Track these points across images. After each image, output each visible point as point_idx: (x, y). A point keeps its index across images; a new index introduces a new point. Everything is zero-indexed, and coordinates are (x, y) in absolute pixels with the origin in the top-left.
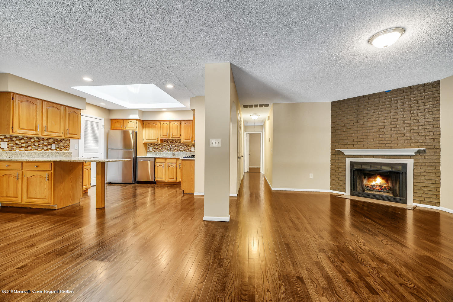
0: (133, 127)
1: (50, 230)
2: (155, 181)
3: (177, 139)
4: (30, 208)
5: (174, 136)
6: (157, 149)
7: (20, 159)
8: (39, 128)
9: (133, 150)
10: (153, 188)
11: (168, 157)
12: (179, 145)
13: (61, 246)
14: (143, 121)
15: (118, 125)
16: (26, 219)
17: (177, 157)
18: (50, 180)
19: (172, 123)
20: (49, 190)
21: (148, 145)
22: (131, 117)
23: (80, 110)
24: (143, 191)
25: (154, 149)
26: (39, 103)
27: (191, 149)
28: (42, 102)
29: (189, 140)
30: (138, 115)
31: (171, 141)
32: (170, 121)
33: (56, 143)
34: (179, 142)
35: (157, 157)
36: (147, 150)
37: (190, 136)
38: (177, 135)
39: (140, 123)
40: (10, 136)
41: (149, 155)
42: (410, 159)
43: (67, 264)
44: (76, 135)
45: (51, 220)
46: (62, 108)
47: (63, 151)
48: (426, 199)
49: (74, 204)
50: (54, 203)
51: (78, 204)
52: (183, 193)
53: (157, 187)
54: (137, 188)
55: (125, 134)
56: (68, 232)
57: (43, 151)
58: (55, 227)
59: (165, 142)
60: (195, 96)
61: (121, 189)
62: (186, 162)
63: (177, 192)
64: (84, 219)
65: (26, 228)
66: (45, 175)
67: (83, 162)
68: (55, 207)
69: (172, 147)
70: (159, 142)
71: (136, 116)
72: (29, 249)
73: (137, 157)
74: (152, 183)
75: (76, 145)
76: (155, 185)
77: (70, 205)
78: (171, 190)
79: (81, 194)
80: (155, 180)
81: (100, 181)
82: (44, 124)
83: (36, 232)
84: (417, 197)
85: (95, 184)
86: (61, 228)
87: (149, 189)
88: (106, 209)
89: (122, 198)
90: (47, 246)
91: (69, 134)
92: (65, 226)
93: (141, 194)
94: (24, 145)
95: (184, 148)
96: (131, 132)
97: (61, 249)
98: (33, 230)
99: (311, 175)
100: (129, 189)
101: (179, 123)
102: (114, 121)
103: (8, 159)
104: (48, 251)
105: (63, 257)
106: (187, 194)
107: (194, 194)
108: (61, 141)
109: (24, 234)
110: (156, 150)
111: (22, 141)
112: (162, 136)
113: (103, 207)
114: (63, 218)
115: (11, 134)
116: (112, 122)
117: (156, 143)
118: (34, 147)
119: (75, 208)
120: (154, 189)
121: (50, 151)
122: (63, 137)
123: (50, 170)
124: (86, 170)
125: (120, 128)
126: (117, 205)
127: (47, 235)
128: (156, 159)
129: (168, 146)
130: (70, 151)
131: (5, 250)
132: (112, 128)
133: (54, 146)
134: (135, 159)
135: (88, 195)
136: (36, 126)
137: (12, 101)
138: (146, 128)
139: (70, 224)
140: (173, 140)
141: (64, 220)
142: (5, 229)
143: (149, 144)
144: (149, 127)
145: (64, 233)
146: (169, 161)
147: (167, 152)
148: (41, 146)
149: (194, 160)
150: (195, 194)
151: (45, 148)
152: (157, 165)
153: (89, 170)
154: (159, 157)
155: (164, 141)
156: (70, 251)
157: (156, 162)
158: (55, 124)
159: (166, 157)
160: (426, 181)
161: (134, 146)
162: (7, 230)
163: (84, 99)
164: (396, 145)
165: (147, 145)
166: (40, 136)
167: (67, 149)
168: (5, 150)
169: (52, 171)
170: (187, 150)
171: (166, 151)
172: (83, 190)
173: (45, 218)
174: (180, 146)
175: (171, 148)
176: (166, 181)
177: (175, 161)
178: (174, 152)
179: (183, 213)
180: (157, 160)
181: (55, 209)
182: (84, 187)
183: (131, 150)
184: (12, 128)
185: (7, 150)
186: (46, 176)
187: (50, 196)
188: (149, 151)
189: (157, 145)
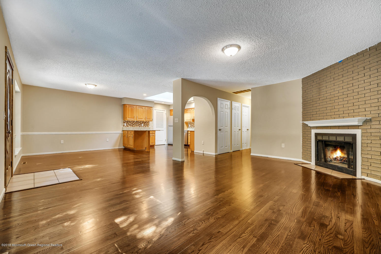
6: (192, 126)
20: (133, 142)
21: (188, 124)
23: (152, 107)
28: (136, 106)
33: (143, 123)
36: (188, 127)
41: (189, 129)
42: (359, 129)
44: (152, 119)
46: (144, 107)
47: (146, 127)
48: (373, 173)
49: (143, 149)
50: (134, 147)
52: (191, 151)
57: (138, 127)
68: (135, 149)
75: (152, 124)
77: (141, 149)
80: (188, 144)
82: (137, 116)
84: (364, 169)
91: (147, 119)
99: (283, 145)
102: (171, 111)
103: (126, 130)
108: (145, 122)
111: (131, 123)
112: (193, 118)
115: (127, 120)
118: (135, 125)
121: (141, 127)
123: (133, 134)
124: (153, 136)
132: (170, 115)
133: (142, 125)
136: (134, 117)
137: (126, 107)
148: (137, 125)
150: (195, 151)
152: (189, 135)
158: (141, 115)
160: (372, 153)
163: (153, 102)
164: (347, 115)
166: (136, 120)
167: (148, 126)
182: (152, 144)
184: (127, 118)
185: (126, 127)
186: (132, 137)
187: (133, 144)
189: (191, 123)
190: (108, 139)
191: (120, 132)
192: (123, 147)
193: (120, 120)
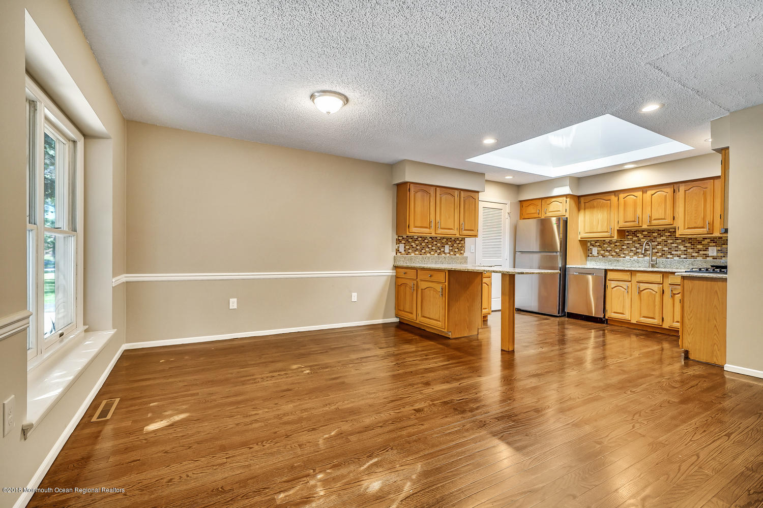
0: (559, 211)
1: (445, 368)
2: (606, 318)
3: (661, 228)
4: (424, 330)
5: (654, 222)
6: (609, 251)
7: (415, 265)
8: (433, 225)
9: (558, 253)
10: (602, 332)
11: (638, 269)
12: (670, 241)
13: (457, 397)
14: (579, 197)
15: (531, 210)
16: (420, 345)
17: (663, 270)
18: (444, 295)
19: (650, 193)
20: (443, 308)
21: (589, 244)
22: (557, 191)
23: (478, 192)
24: (581, 334)
25: (602, 252)
26: (432, 191)
27: (707, 249)
28: (436, 189)
29: (703, 228)
30: (568, 187)
31: (645, 233)
32: (644, 189)
33: (450, 243)
34: (669, 234)
35: (611, 268)
36: (587, 253)
37: (704, 219)
38: (664, 219)
39: (573, 203)
40: (407, 237)
41: (590, 265)
43: (467, 430)
44: (473, 230)
45: (445, 353)
46: (456, 192)
47: (458, 255)
49: (471, 336)
50: (448, 329)
51: (476, 337)
52: (687, 357)
53: (612, 331)
54: (566, 326)
55: (544, 225)
56: (466, 378)
57: (436, 255)
58: (450, 364)
59: (629, 237)
60: (728, 114)
61: (537, 323)
62: (697, 282)
63: (665, 352)
64: (484, 363)
65: (421, 356)
66: (439, 287)
67: (481, 273)
68: (449, 335)
69: (647, 247)
70: (616, 237)
71: (566, 190)
72: (424, 387)
73: (567, 266)
74: (600, 321)
75: (473, 247)
76: (605, 325)
77: (466, 335)
78: (648, 343)
79: (479, 321)
80: (605, 316)
81: (507, 305)
82: (438, 219)
83: (431, 366)
85: (500, 308)
86: (458, 368)
87: (591, 332)
88: (516, 353)
89: (541, 341)
90: (443, 390)
91: (465, 230)
92: (461, 367)
93: (578, 340)
94: (418, 247)
95: (685, 249)
96: (554, 220)
97: (459, 403)
98: (427, 361)
100: (552, 325)
101: (669, 190)
102: (525, 204)
103: (405, 265)
104: (444, 398)
105: (461, 416)
106: (698, 362)
107: (725, 369)
108: (455, 241)
109: (419, 364)
110: (608, 254)
111: (417, 242)
112: (622, 224)
113: (511, 349)
114: (458, 354)
115: (408, 234)
116: (522, 206)
117: (607, 240)
118: (427, 249)
119: (471, 341)
120: (604, 335)
121: (443, 255)
122: (458, 235)
123: (444, 281)
124: (485, 284)
125: (536, 215)
126: (533, 351)
127: (442, 373)
128: (609, 273)
129: (638, 245)
130: (465, 255)
131: (403, 379)
132: (522, 217)
133: (447, 249)
134: (564, 270)
135: (487, 325)
136: (430, 222)
137: (408, 192)
138: (585, 209)
139: (467, 366)
140: (650, 232)
141: (460, 357)
142: (403, 351)
143: (592, 243)
144: (593, 207)
145: (462, 379)
146: (640, 277)
147: (635, 258)
148: (434, 248)
149: (725, 280)
150: (728, 367)
151: (439, 251)
152: (611, 284)
153: (489, 285)
154: (615, 268)
155: (627, 234)
156: (469, 411)
157: (608, 278)
158: (449, 218)
159: (633, 269)
161: (560, 247)
162: (405, 353)
163: (483, 174)
165: (586, 245)
166: (433, 235)
167: (462, 252)
168: (402, 254)
169: (447, 284)
170: (693, 254)
171: (631, 257)
172: (483, 315)
173: (439, 348)
174: (673, 245)
175: (645, 249)
176: (634, 321)
177: (658, 278)
178: (654, 258)
179: (696, 410)
180: (610, 275)
181: (449, 338)
182: (484, 311)
183: (555, 254)
184: (409, 226)
185: (404, 254)
186: (440, 290)
187: (444, 318)
188: (590, 255)
189: (610, 243)
190: (356, 294)
191: (389, 272)
192: (397, 320)
193: (389, 234)
